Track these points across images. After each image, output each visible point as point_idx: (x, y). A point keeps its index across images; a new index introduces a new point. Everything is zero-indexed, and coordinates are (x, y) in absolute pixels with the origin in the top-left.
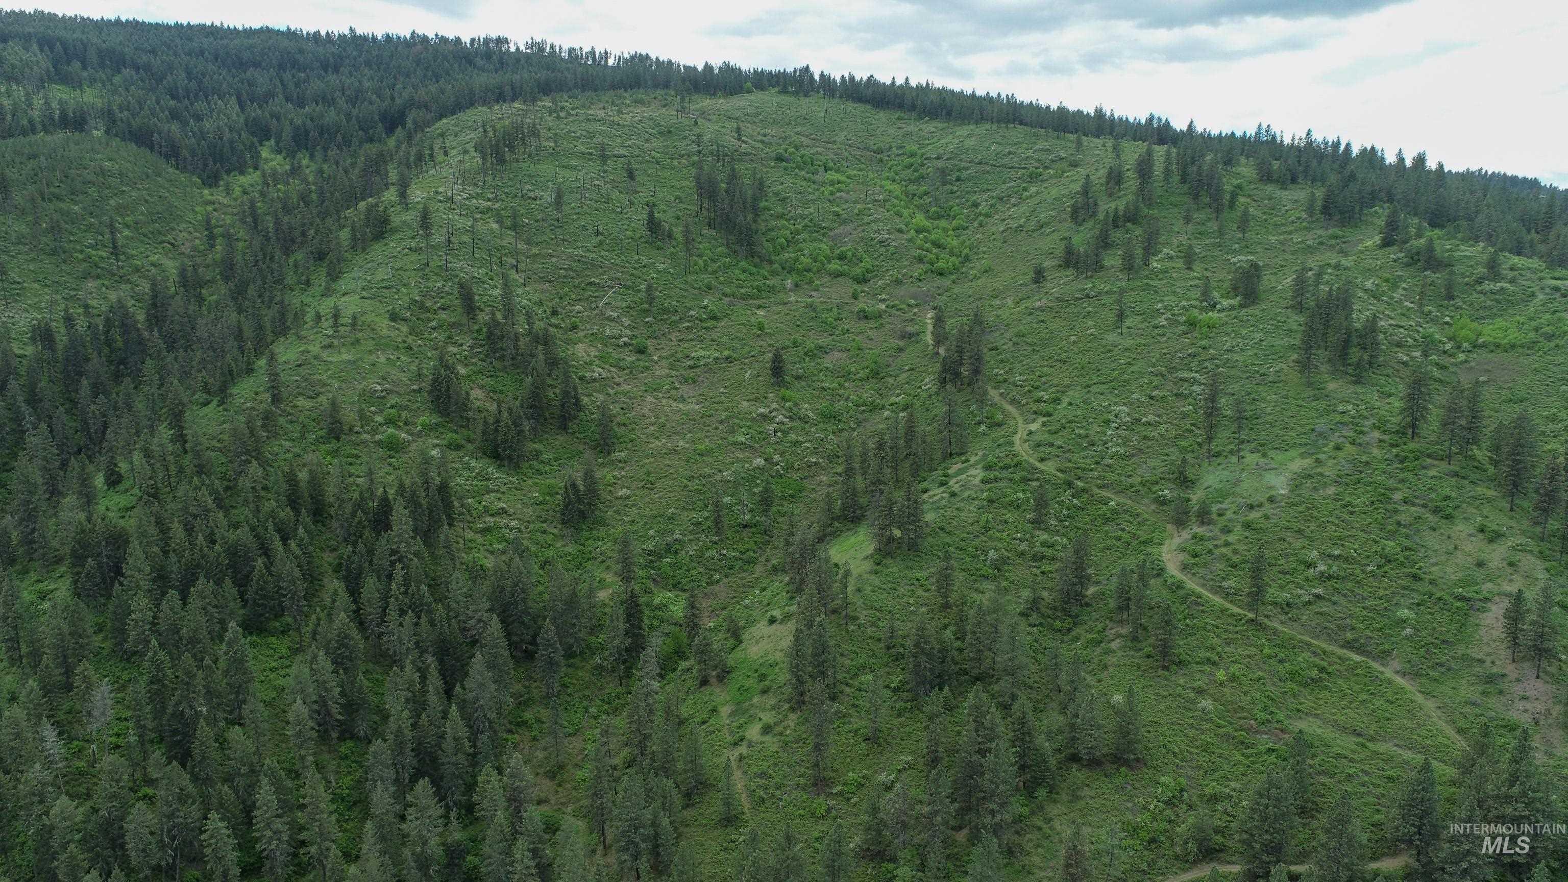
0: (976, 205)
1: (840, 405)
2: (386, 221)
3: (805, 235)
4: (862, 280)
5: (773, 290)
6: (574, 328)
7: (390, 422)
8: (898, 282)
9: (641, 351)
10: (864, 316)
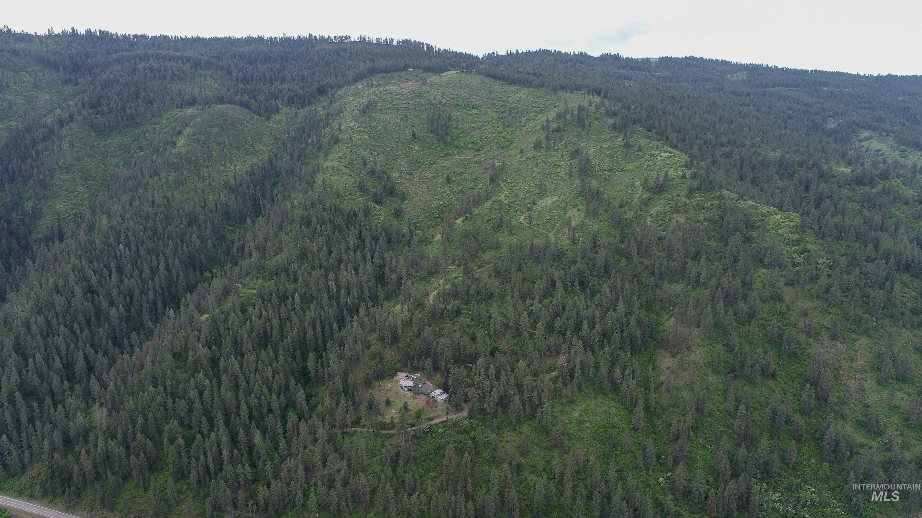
0: (520, 122)
1: (464, 189)
2: (337, 138)
3: (462, 135)
4: (479, 150)
5: (450, 154)
6: (392, 168)
7: (350, 194)
8: (489, 151)
9: (411, 175)
10: (476, 162)
